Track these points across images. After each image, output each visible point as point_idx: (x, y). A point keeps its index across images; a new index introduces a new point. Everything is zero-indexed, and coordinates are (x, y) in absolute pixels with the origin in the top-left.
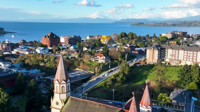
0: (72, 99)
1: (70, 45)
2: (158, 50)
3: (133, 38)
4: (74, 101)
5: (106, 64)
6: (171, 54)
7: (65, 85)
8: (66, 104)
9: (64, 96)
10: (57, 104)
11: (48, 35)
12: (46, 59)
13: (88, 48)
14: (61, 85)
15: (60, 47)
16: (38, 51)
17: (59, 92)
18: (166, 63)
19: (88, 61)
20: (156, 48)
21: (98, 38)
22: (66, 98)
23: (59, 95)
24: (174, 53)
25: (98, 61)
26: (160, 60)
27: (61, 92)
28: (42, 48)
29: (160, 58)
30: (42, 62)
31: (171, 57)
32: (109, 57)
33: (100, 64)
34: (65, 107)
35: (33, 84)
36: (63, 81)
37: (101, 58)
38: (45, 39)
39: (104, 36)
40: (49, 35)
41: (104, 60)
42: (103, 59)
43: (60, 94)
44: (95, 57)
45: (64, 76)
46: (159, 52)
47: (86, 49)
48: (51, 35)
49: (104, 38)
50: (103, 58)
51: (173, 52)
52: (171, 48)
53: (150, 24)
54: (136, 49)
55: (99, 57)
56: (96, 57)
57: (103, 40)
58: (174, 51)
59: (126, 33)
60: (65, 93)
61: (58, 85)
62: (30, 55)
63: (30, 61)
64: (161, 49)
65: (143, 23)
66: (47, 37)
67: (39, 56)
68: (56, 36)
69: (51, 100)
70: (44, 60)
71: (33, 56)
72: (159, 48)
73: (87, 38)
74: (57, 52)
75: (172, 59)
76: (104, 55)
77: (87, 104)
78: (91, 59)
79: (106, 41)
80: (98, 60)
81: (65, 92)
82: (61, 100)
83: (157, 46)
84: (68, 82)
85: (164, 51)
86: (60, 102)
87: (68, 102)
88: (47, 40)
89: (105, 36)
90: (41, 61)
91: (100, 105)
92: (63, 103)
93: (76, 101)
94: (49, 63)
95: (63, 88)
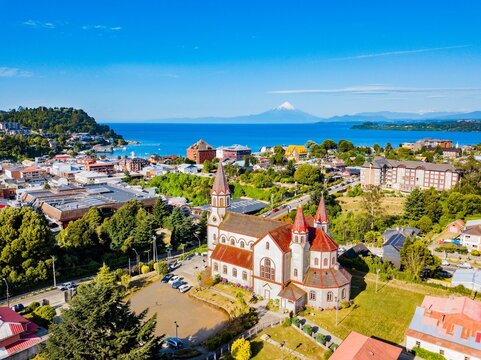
0: (232, 214)
2: (381, 168)
6: (404, 176)
7: (224, 197)
8: (225, 219)
9: (223, 211)
10: (215, 220)
11: (196, 145)
14: (220, 197)
17: (217, 206)
22: (224, 213)
23: (217, 209)
24: (408, 174)
26: (385, 185)
27: (219, 206)
28: (187, 165)
34: (223, 223)
36: (222, 192)
38: (193, 150)
46: (381, 172)
49: (292, 150)
51: (406, 171)
57: (289, 154)
58: (408, 170)
60: (224, 207)
61: (216, 197)
64: (386, 167)
66: (195, 148)
69: (208, 216)
72: (382, 165)
75: (405, 184)
79: (294, 155)
82: (219, 215)
83: (379, 162)
84: (227, 193)
85: (391, 170)
86: (218, 218)
87: (228, 217)
88: (195, 152)
92: (222, 219)
95: (222, 201)
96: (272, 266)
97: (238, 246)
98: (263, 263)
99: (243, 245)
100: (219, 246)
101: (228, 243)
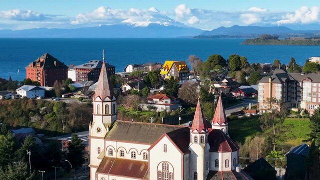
0: (119, 123)
1: (90, 82)
2: (282, 82)
3: (238, 69)
4: (122, 126)
5: (171, 114)
6: (310, 92)
7: (109, 104)
8: (112, 130)
9: (108, 120)
10: (99, 130)
11: (39, 61)
12: (42, 108)
13: (132, 85)
14: (105, 104)
15: (69, 86)
16: (22, 92)
17: (101, 114)
18: (299, 112)
19: (135, 109)
20: (277, 79)
21: (155, 69)
22: (111, 122)
23: (101, 117)
24: (315, 90)
25: (155, 108)
26: (288, 104)
27: (104, 114)
28: (31, 87)
29: (287, 101)
30: (34, 114)
31: (309, 99)
32: (178, 101)
33: (159, 113)
34: (110, 133)
35: (31, 144)
36: (107, 98)
37: (161, 103)
38: (35, 68)
39: (169, 63)
40: (42, 60)
41: (169, 107)
42: (166, 105)
43: (103, 116)
44: (149, 102)
45: (108, 91)
46: (283, 87)
47: (128, 88)
48: (46, 59)
49: (170, 67)
50: (166, 102)
51: (312, 87)
52: (308, 78)
53: (294, 38)
54: (242, 87)
55: (158, 100)
56: (152, 100)
57: (166, 72)
58: (315, 85)
59: (222, 58)
60: (110, 115)
61: (101, 104)
62: (6, 102)
63: (7, 115)
64: (288, 81)
65: (276, 38)
66: (38, 65)
67: (27, 102)
68: (58, 62)
69: (90, 127)
70: (38, 110)
71: (12, 104)
72: (284, 79)
73: (128, 71)
74: (63, 96)
75: (312, 102)
76: (169, 96)
77: (141, 127)
78: (141, 105)
79: (173, 73)
80: (156, 106)
81: (110, 113)
82: (104, 125)
83: (279, 76)
84: (113, 99)
85: (295, 86)
86: (102, 127)
87: (114, 127)
88: (38, 70)
89: (172, 62)
90: (32, 111)
91: (158, 126)
92: (108, 129)
93: (125, 124)
94: (49, 115)
95: (107, 108)
96: (171, 170)
97: (128, 157)
98: (160, 169)
99: (134, 155)
100: (105, 159)
101: (116, 155)
